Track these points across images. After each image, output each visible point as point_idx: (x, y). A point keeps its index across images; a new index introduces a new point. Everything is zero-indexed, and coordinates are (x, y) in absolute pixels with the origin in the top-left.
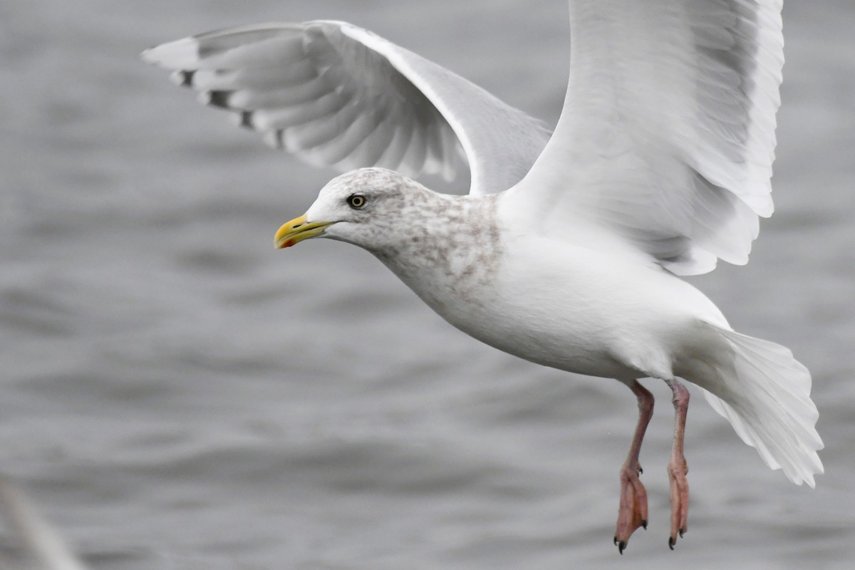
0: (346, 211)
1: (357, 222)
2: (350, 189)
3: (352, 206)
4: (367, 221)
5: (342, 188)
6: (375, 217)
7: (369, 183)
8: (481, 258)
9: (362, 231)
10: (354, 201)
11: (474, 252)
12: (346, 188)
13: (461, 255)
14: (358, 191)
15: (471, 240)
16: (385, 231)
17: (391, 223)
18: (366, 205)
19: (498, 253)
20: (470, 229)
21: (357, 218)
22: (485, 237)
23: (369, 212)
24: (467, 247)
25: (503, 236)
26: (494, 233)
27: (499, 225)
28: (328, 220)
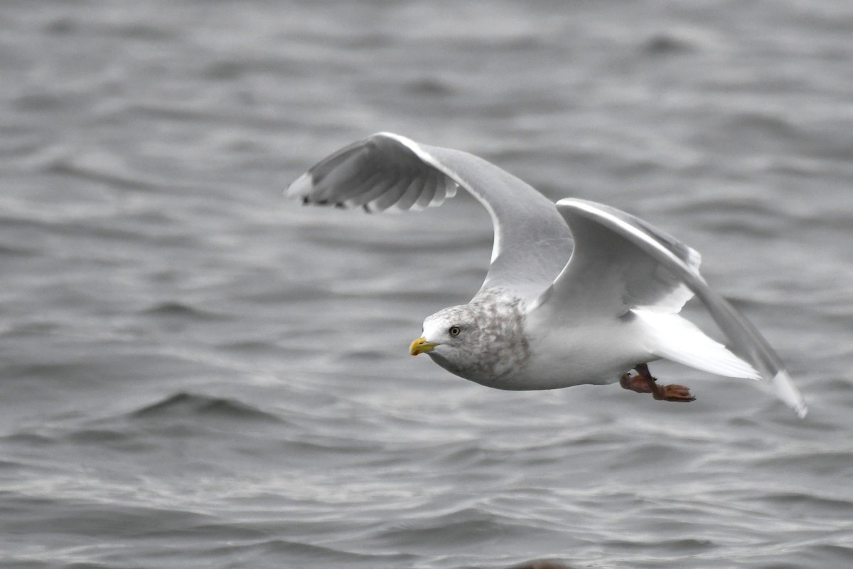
0: (447, 338)
1: (453, 346)
2: (451, 322)
3: (451, 335)
4: (458, 346)
5: (445, 322)
6: (464, 344)
7: (462, 319)
8: (518, 362)
9: (454, 353)
10: (453, 331)
11: (512, 359)
12: (448, 321)
13: (502, 364)
14: (455, 323)
15: (509, 352)
16: (467, 355)
17: (472, 348)
18: (460, 334)
19: (528, 355)
20: (508, 344)
21: (453, 343)
22: (519, 349)
23: (461, 340)
24: (507, 358)
25: (531, 344)
26: (525, 344)
27: (527, 337)
28: (436, 342)
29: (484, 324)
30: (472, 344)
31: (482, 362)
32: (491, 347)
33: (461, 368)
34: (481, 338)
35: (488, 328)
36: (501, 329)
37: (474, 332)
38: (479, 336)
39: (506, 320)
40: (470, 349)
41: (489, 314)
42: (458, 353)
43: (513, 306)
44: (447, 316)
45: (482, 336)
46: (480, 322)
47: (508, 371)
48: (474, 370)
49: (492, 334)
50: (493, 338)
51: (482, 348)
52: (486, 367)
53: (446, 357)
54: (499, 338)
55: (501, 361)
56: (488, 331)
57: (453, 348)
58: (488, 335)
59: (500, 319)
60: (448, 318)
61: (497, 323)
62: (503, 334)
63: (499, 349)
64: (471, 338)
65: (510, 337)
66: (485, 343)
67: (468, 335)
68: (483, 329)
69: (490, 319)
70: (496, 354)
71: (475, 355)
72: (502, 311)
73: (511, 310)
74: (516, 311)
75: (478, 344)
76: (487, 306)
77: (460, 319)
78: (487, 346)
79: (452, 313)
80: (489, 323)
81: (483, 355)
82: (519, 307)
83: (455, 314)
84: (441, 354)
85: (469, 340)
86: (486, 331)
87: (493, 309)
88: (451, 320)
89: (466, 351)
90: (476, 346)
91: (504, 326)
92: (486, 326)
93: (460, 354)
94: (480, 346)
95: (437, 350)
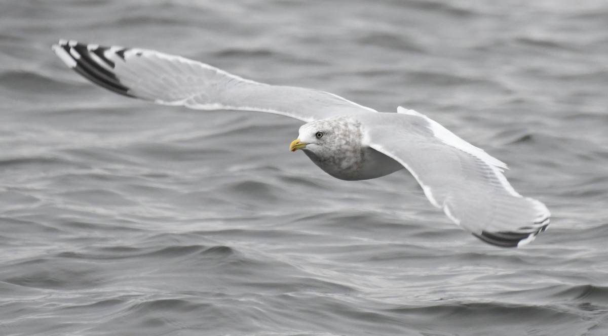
29: (338, 131)
30: (330, 143)
31: (336, 157)
32: (342, 147)
33: (323, 159)
34: (336, 140)
35: (341, 134)
36: (349, 138)
37: (331, 136)
38: (335, 138)
39: (353, 133)
40: (329, 147)
41: (343, 127)
42: (321, 149)
43: (357, 127)
44: (314, 125)
45: (337, 138)
46: (336, 130)
47: (349, 168)
48: (330, 162)
49: (344, 139)
50: (344, 142)
51: (337, 147)
52: (337, 161)
53: (314, 152)
54: (347, 143)
55: (346, 160)
56: (342, 137)
57: (318, 146)
58: (341, 139)
59: (349, 131)
60: (315, 127)
61: (347, 133)
62: (350, 141)
63: (347, 150)
64: (330, 139)
65: (354, 145)
66: (339, 144)
67: (328, 137)
68: (338, 135)
69: (343, 130)
70: (344, 153)
71: (332, 151)
72: (351, 128)
73: (356, 129)
74: (359, 131)
75: (334, 143)
76: (342, 123)
77: (323, 128)
78: (340, 146)
79: (318, 124)
80: (341, 132)
81: (337, 152)
82: (361, 128)
83: (320, 124)
84: (311, 150)
85: (328, 140)
86: (340, 136)
87: (346, 125)
88: (317, 128)
89: (327, 148)
90: (333, 145)
91: (351, 136)
92: (340, 133)
93: (323, 150)
94: (336, 145)
95: (308, 147)
